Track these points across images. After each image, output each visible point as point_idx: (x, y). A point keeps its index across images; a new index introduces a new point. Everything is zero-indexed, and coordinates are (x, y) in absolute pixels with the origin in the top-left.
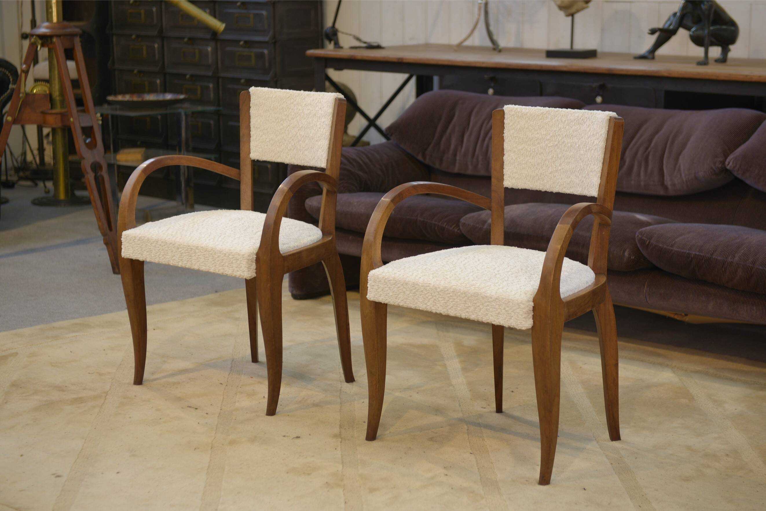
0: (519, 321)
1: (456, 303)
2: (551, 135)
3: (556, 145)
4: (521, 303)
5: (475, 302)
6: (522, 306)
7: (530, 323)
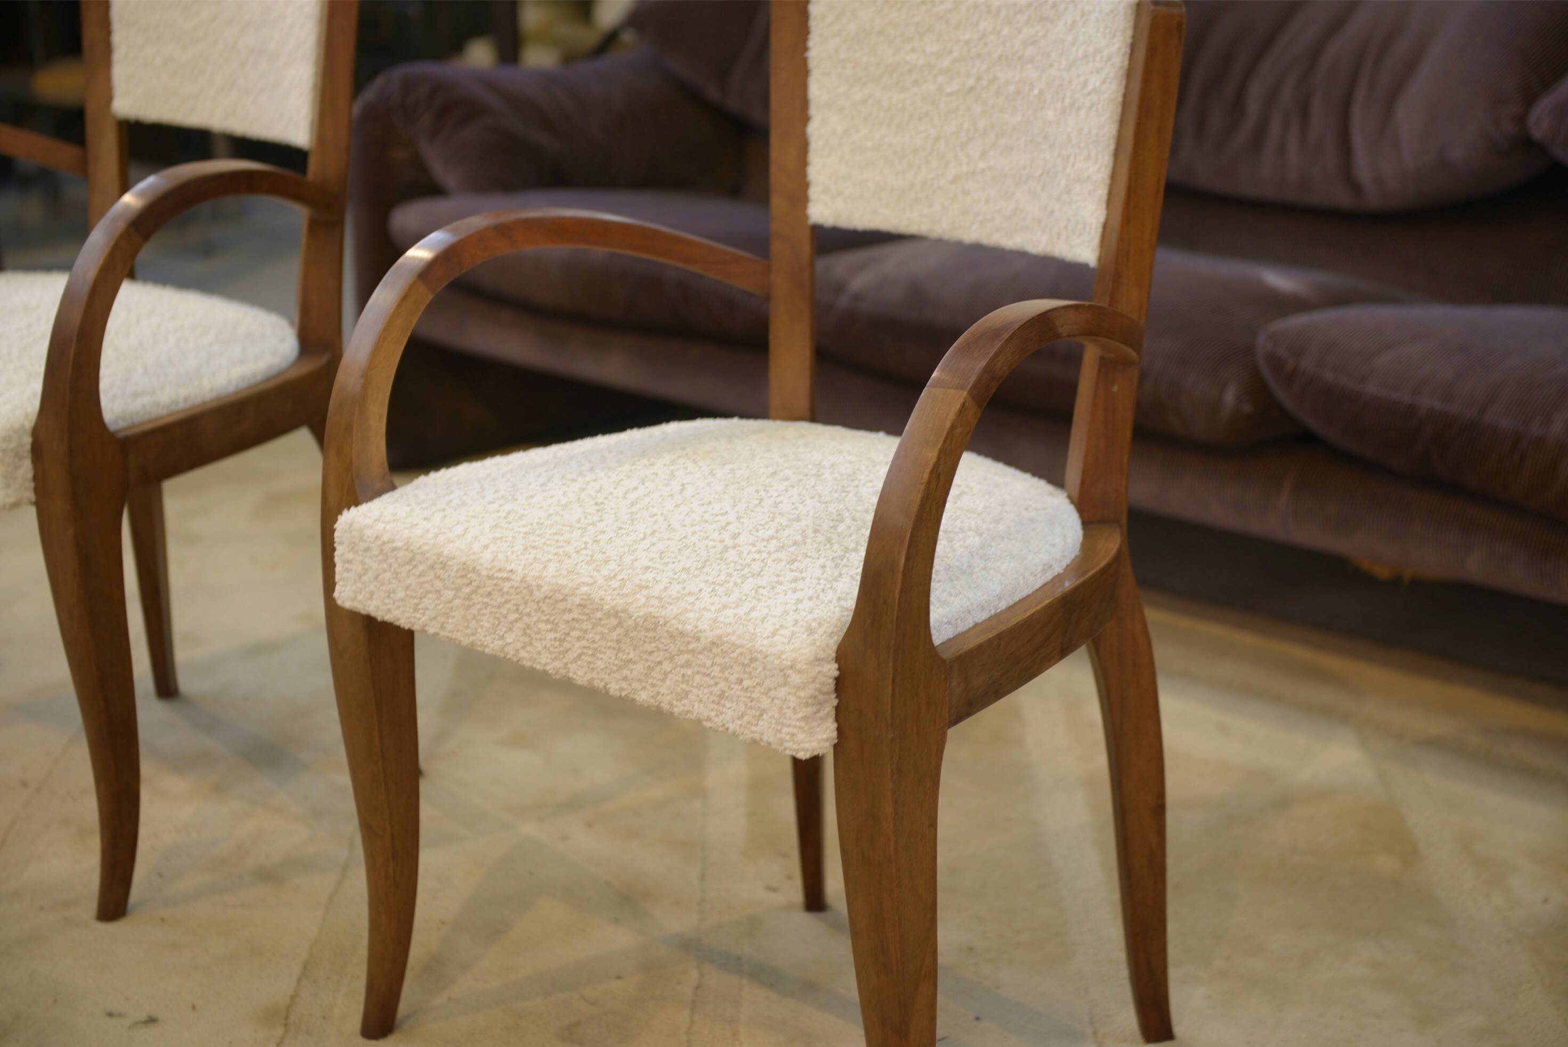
0: (785, 730)
1: (592, 646)
2: (955, 54)
3: (972, 89)
4: (792, 667)
5: (648, 647)
6: (796, 679)
7: (825, 736)
